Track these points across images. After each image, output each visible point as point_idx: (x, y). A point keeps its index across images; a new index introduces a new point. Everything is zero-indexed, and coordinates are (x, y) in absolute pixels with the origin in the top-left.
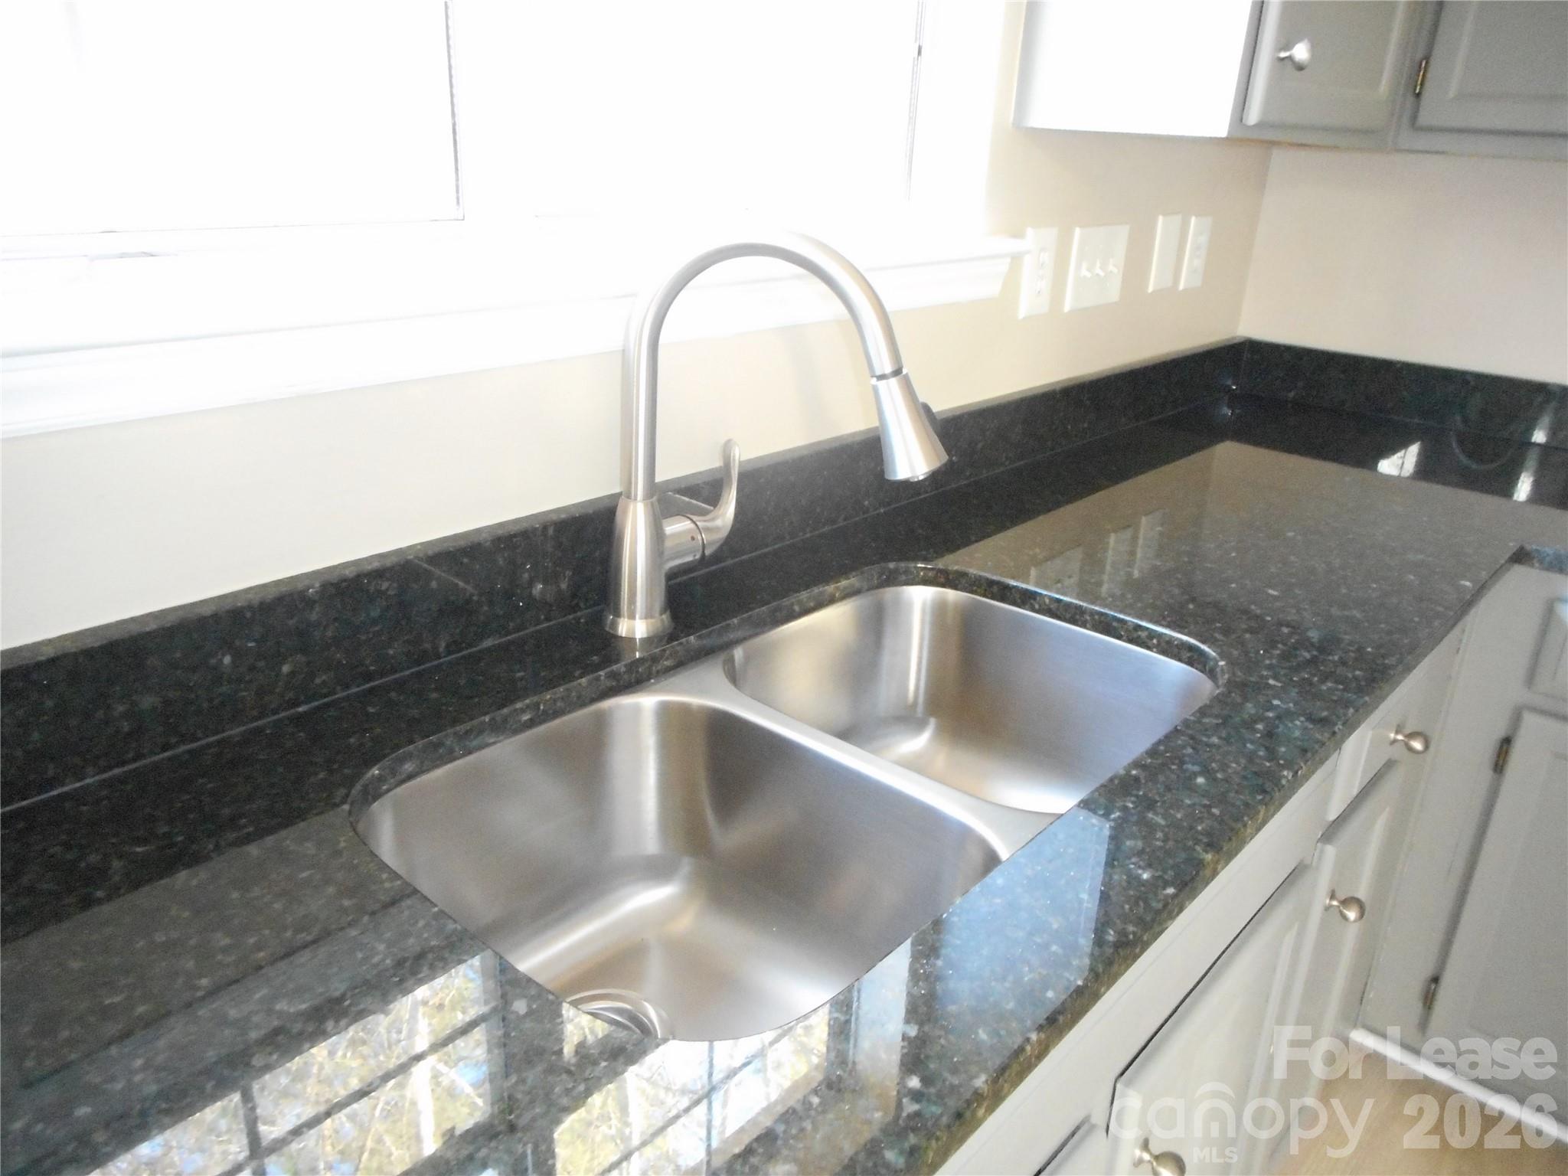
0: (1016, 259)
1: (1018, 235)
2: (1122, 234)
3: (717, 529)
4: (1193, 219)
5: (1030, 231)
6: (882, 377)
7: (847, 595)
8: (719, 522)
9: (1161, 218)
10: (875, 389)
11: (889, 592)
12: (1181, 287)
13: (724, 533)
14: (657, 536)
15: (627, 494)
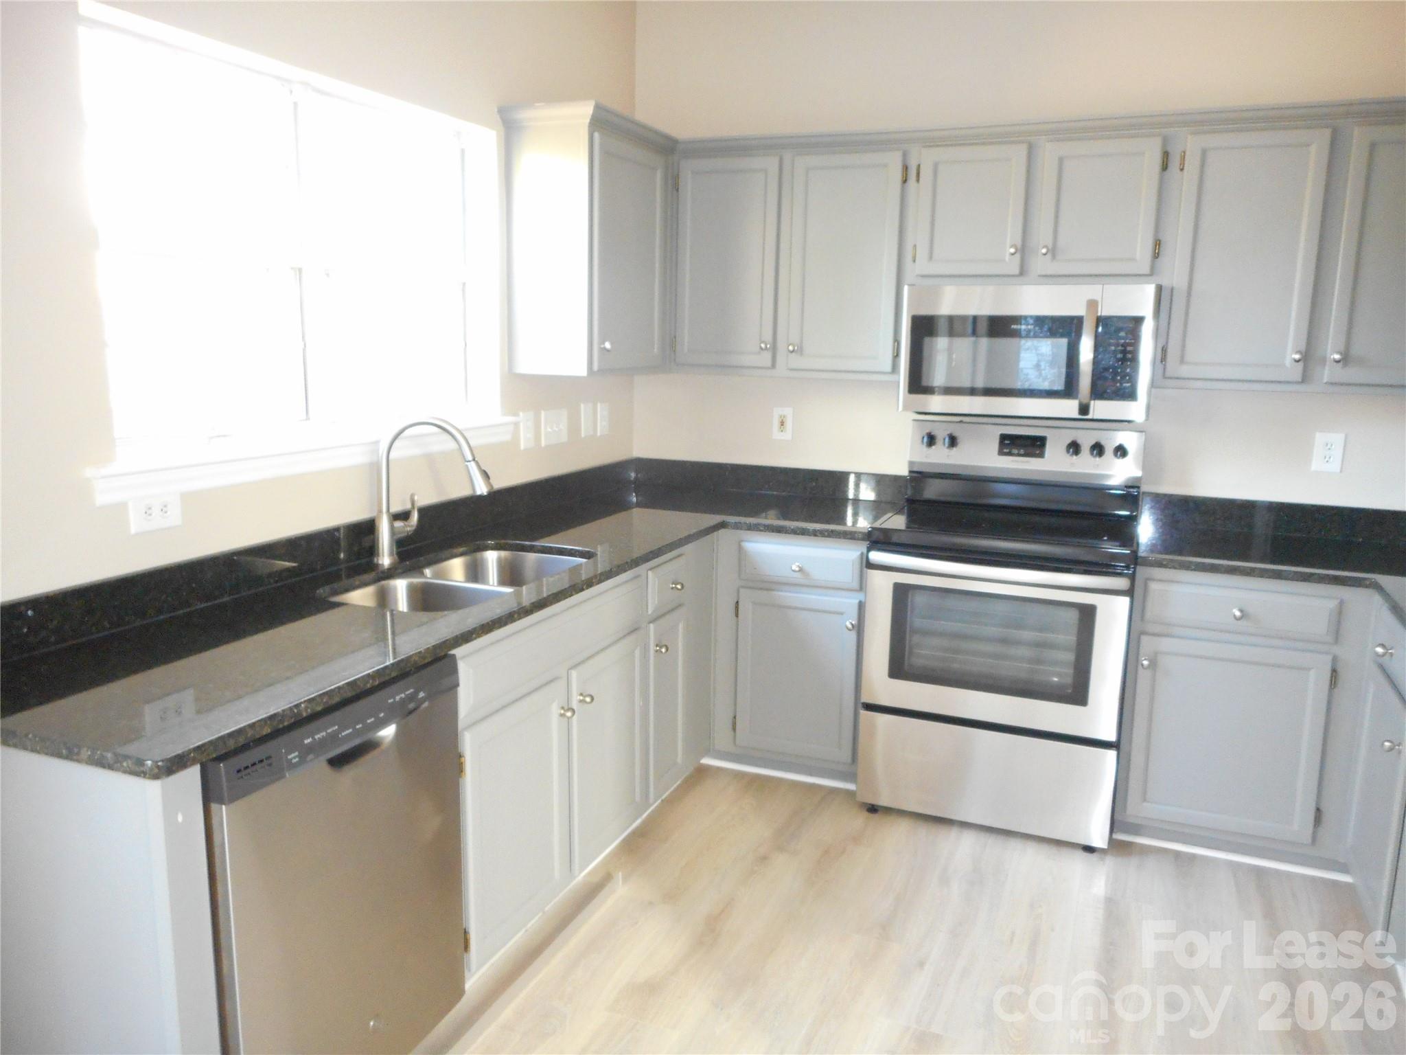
0: (516, 424)
1: (516, 415)
2: (564, 414)
3: (412, 526)
4: (599, 405)
5: (521, 414)
6: (470, 461)
7: (461, 555)
8: (412, 523)
9: (582, 406)
10: (467, 466)
11: (478, 555)
12: (599, 434)
13: (414, 528)
14: (392, 528)
15: (380, 511)
